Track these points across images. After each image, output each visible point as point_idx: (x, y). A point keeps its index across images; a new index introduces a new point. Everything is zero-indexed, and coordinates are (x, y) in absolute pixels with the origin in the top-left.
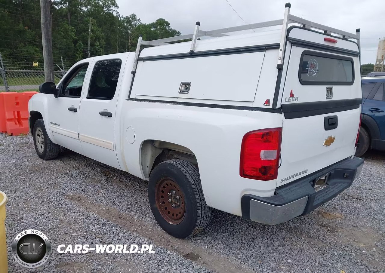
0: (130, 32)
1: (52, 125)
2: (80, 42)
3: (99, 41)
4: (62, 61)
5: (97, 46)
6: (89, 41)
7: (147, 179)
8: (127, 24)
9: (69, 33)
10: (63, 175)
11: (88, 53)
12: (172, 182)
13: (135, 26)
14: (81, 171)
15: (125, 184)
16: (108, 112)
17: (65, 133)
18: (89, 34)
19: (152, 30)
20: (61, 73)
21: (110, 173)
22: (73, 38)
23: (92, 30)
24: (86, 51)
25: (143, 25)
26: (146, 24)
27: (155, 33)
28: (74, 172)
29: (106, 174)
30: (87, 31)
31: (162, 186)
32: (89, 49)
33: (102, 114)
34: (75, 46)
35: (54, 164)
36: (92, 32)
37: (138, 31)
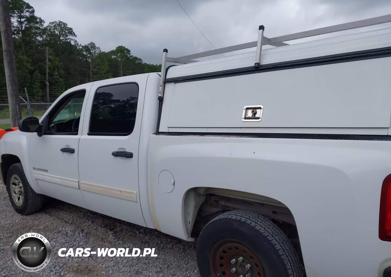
0: (90, 60)
1: (35, 171)
2: (37, 72)
3: (57, 71)
4: (26, 92)
5: (56, 76)
6: (47, 71)
7: (192, 240)
8: (86, 53)
9: (25, 64)
10: (55, 234)
11: (47, 84)
12: (241, 246)
13: (95, 54)
14: (77, 225)
15: (141, 240)
16: (126, 152)
17: (58, 181)
18: (47, 64)
19: (113, 57)
20: (26, 105)
21: (115, 226)
22: (29, 69)
23: (49, 60)
24: (45, 82)
25: (103, 53)
26: (106, 52)
27: (116, 61)
28: (69, 229)
29: (112, 228)
30: (44, 60)
31: (221, 250)
32: (47, 79)
33: (116, 154)
34: (31, 77)
35: (39, 219)
36: (49, 62)
37: (99, 59)
